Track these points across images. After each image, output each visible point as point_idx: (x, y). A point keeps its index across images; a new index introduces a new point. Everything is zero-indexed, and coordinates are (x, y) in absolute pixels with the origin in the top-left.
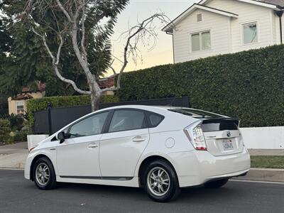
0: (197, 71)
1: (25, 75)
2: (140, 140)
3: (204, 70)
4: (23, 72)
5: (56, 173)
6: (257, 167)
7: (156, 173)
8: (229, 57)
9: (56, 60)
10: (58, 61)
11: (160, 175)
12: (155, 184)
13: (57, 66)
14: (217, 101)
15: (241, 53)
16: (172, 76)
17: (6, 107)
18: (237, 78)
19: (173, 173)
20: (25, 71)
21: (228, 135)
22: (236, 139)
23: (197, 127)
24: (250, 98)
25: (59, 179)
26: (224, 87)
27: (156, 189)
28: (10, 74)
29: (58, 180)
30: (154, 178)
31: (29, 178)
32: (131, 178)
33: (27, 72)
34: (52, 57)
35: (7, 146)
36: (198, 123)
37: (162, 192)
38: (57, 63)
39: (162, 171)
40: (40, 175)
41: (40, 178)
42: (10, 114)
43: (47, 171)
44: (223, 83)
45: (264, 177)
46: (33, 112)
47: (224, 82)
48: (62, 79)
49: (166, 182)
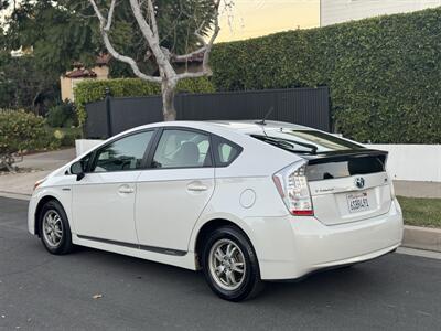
0: (344, 44)
1: (75, 40)
2: (200, 188)
3: (356, 43)
4: (72, 36)
5: (72, 230)
6: (427, 225)
7: (224, 249)
8: (400, 18)
9: (106, 23)
10: (109, 25)
11: (229, 254)
12: (222, 268)
13: (108, 33)
14: (377, 97)
15: (423, 12)
16: (302, 50)
17: (58, 87)
18: (413, 58)
19: (250, 253)
20: (76, 34)
21: (358, 185)
22: (377, 190)
23: (299, 171)
24: (433, 94)
25: (76, 241)
26: (388, 73)
27: (223, 276)
28: (53, 40)
29: (74, 242)
30: (220, 256)
31: (33, 233)
32: (183, 253)
33: (79, 36)
34: (100, 16)
35: (48, 153)
36: (299, 165)
37: (231, 283)
38: (107, 28)
39: (233, 246)
40: (49, 229)
41: (49, 234)
42: (63, 99)
43: (59, 223)
44: (387, 66)
45: (437, 244)
46: (84, 103)
47: (389, 64)
48: (116, 55)
49: (239, 267)
